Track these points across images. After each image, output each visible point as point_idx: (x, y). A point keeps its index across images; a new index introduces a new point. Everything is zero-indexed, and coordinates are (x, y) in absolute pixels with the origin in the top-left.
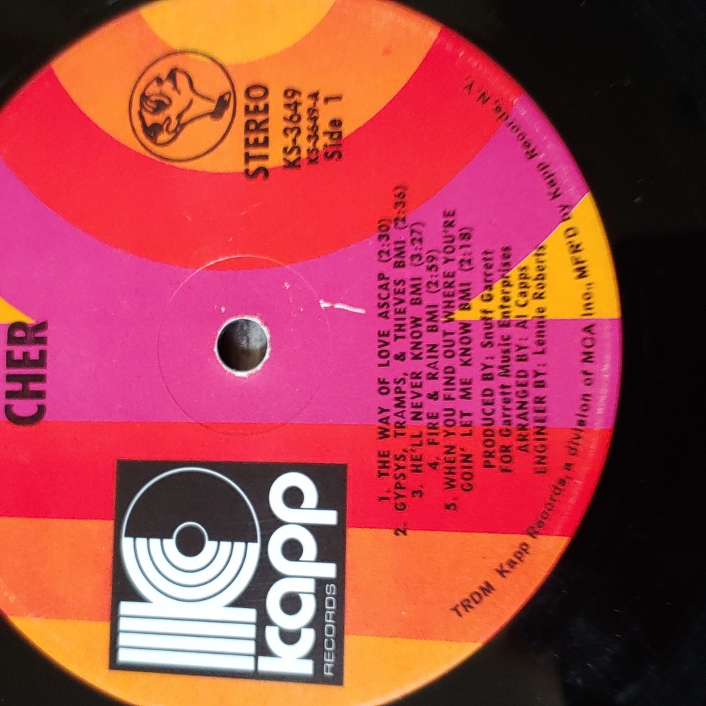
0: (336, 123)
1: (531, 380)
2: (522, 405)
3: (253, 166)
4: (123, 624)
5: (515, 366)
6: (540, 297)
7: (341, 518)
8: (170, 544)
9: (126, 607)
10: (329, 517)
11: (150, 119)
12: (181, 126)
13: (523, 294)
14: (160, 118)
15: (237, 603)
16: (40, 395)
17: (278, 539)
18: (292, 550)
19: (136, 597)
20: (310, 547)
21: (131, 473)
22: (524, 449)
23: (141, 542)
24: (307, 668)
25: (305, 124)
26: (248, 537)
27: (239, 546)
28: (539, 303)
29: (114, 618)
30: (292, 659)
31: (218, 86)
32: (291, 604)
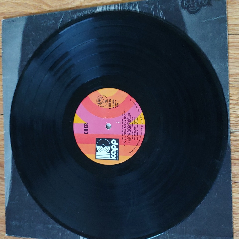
0: (118, 103)
1: (137, 130)
2: (136, 133)
3: (109, 107)
4: (97, 155)
5: (135, 129)
6: (138, 122)
7: (118, 144)
8: (101, 147)
9: (97, 153)
10: (117, 144)
11: (99, 102)
12: (102, 103)
13: (136, 122)
14: (100, 102)
15: (108, 152)
16: (88, 131)
17: (112, 146)
18: (114, 147)
19: (98, 152)
20: (115, 147)
21: (97, 139)
22: (136, 137)
23: (98, 146)
24: (115, 159)
25: (115, 103)
26: (109, 146)
27: (108, 147)
28: (138, 123)
29: (96, 154)
30: (114, 158)
31: (106, 99)
32: (114, 152)
